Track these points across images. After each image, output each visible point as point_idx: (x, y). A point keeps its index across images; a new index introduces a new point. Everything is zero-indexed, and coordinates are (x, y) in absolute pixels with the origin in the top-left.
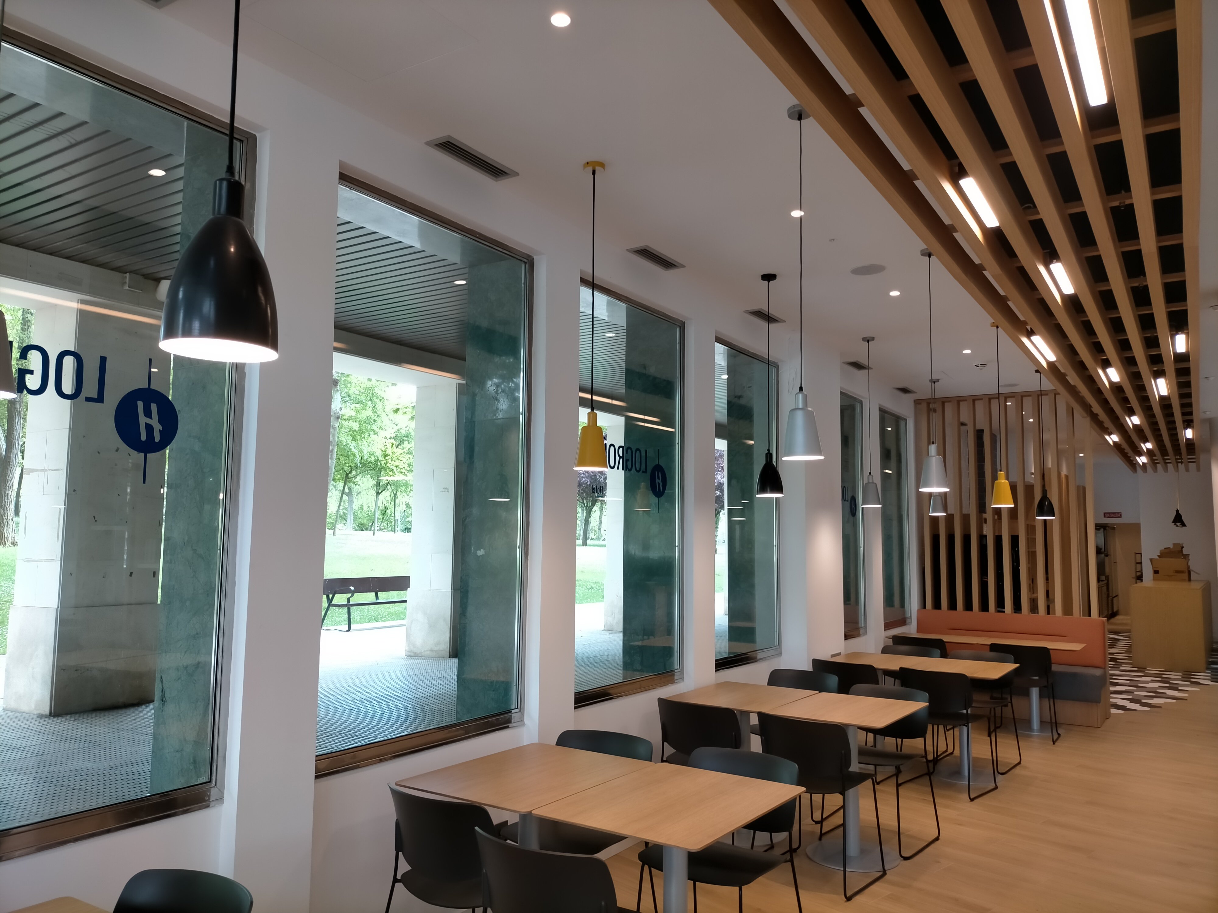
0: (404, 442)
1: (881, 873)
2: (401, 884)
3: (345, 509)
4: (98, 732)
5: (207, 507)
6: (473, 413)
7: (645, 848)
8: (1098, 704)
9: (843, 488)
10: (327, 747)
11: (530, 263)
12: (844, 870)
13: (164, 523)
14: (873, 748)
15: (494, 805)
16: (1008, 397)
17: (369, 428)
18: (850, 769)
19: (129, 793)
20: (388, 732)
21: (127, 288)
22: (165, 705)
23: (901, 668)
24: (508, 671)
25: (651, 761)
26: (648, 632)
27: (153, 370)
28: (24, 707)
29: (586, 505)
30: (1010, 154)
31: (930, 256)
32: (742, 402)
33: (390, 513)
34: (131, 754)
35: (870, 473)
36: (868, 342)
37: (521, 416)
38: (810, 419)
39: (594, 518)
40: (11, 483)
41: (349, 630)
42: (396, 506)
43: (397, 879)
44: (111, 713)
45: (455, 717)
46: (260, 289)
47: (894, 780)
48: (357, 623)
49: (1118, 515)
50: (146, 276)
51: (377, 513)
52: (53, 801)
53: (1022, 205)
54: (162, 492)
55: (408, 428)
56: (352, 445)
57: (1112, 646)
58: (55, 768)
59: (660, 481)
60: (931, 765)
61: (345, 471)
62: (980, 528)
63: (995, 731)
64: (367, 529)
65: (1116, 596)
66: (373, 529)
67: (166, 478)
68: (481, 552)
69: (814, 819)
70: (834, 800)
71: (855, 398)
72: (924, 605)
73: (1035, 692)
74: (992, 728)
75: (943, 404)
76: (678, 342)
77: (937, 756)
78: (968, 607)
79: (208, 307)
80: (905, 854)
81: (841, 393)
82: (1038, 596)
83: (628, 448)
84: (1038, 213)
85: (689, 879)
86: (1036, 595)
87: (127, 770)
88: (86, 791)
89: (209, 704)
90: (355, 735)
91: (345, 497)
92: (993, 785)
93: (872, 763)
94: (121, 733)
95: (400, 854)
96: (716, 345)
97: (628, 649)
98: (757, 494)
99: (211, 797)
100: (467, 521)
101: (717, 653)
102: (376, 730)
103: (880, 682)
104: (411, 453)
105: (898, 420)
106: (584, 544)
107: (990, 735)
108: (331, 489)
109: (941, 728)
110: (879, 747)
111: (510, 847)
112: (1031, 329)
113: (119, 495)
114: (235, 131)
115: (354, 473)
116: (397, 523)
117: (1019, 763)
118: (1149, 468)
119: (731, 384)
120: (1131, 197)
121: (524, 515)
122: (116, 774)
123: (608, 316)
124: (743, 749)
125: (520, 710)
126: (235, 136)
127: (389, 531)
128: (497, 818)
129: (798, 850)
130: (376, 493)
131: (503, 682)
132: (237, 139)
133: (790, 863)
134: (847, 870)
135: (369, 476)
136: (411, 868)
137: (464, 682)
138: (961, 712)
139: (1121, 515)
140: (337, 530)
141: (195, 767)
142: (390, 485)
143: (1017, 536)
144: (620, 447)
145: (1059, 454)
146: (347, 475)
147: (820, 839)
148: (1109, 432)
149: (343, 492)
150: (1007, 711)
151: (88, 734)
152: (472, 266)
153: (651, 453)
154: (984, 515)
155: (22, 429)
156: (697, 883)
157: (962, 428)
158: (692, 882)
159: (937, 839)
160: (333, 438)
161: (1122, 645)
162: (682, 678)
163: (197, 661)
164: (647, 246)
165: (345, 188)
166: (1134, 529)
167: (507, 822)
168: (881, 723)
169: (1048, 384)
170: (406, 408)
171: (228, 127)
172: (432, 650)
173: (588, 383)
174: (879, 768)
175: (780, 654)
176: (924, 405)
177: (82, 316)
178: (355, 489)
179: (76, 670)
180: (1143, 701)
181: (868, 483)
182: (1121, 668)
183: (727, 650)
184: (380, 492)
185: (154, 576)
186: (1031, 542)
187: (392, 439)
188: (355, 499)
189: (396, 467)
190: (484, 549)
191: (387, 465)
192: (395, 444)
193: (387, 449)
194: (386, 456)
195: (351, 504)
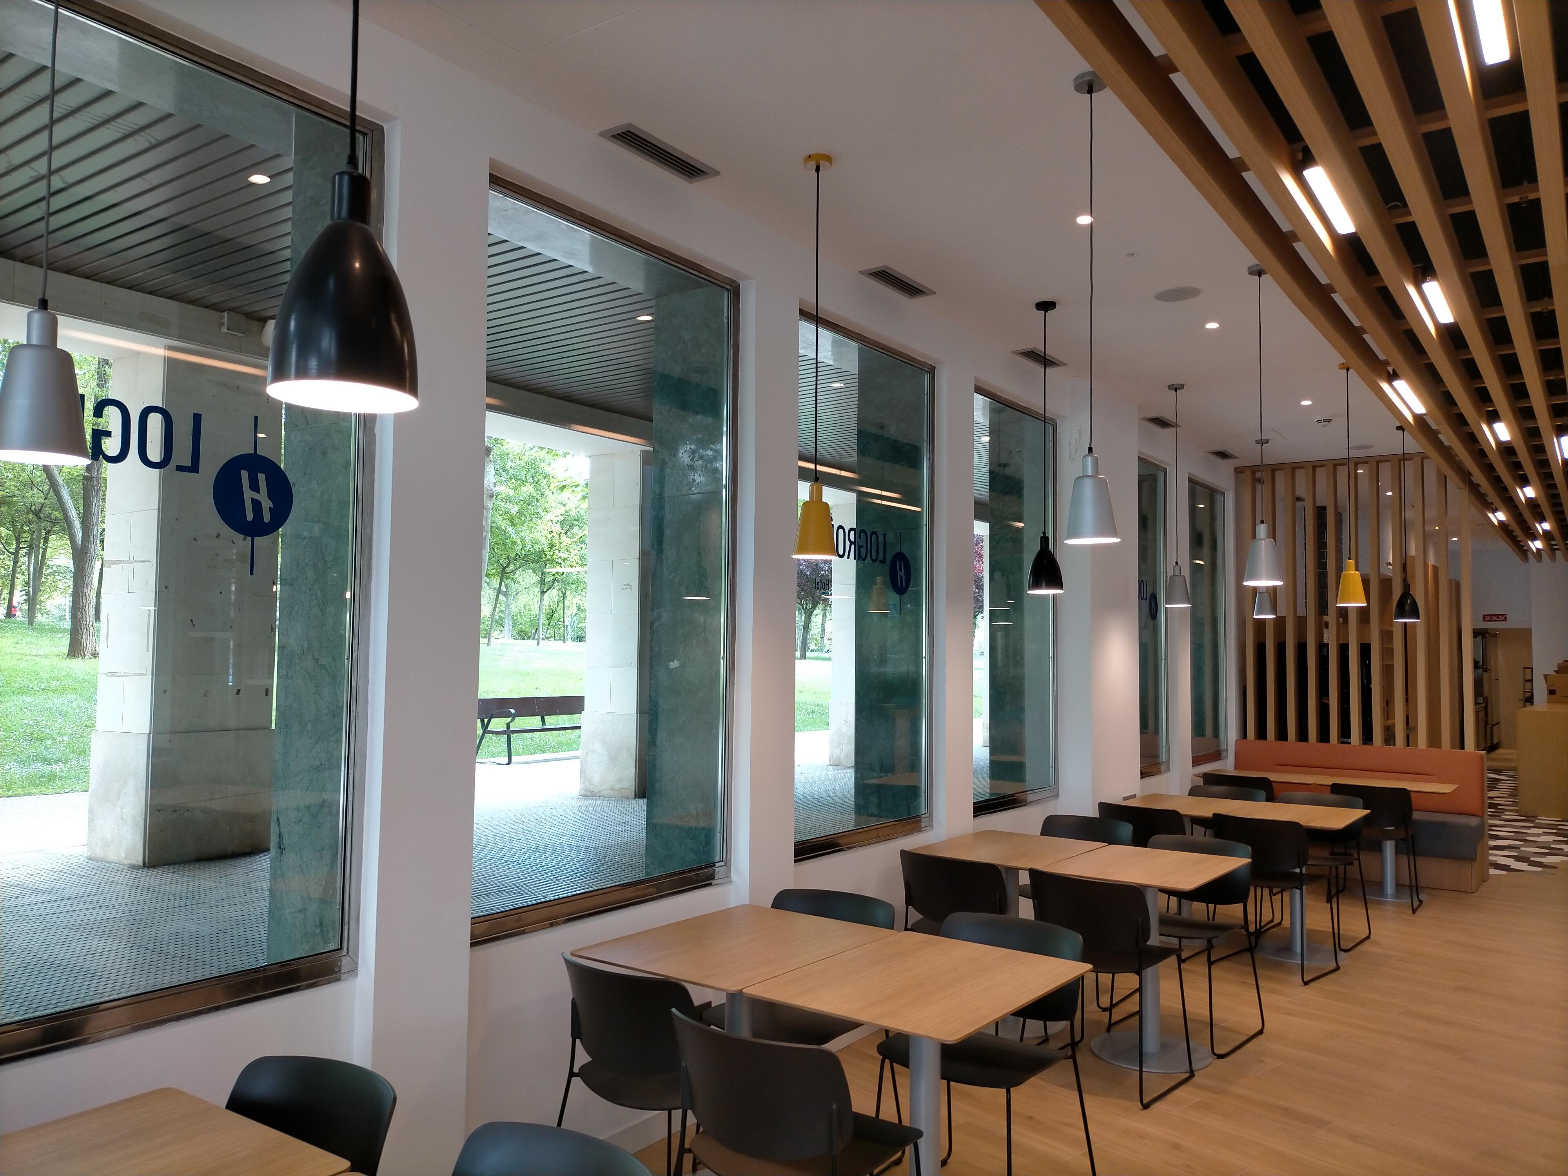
0: (574, 527)
1: (1188, 1075)
2: (579, 1078)
3: (502, 612)
4: (202, 887)
5: (331, 610)
6: (662, 487)
7: (885, 1038)
8: (1473, 863)
9: (1141, 582)
10: (484, 908)
11: (735, 291)
12: (1140, 1070)
13: (277, 630)
14: (1177, 916)
15: (695, 981)
16: (1358, 462)
17: (531, 510)
18: (1148, 943)
19: (242, 962)
20: (560, 889)
21: (226, 330)
22: (284, 854)
23: (1214, 815)
24: (710, 814)
25: (893, 929)
26: (886, 768)
27: (260, 435)
28: (112, 856)
29: (804, 606)
30: (1375, 133)
31: (1260, 276)
32: (1008, 471)
33: (558, 618)
34: (242, 914)
35: (1177, 563)
36: (1176, 391)
37: (724, 490)
38: (1102, 488)
39: (815, 624)
40: (90, 580)
41: (509, 763)
42: (565, 609)
43: (574, 1073)
44: (218, 864)
45: (644, 872)
46: (393, 317)
47: (1204, 958)
48: (519, 755)
49: (1502, 618)
50: (250, 316)
51: (542, 617)
52: (150, 971)
53: (1386, 203)
54: (274, 590)
55: (578, 509)
56: (510, 530)
57: (1491, 788)
58: (151, 930)
59: (902, 574)
60: (1253, 939)
61: (501, 564)
62: (1320, 635)
63: (1337, 895)
64: (529, 638)
65: (1498, 723)
66: (536, 637)
67: (279, 573)
68: (674, 665)
69: (1101, 1005)
70: (1127, 981)
71: (1157, 465)
72: (1244, 734)
73: (1389, 847)
74: (1333, 892)
75: (1273, 471)
76: (926, 393)
77: (1261, 927)
78: (1303, 736)
79: (328, 342)
80: (1219, 1051)
81: (1140, 459)
82: (1394, 723)
83: (862, 531)
84: (1409, 214)
85: (943, 1078)
86: (1392, 722)
87: (239, 934)
88: (189, 960)
89: (337, 852)
90: (519, 893)
91: (502, 598)
92: (1333, 965)
93: (1175, 935)
94: (230, 889)
95: (578, 1041)
96: (975, 397)
97: (861, 788)
98: (1029, 590)
99: (342, 968)
100: (655, 625)
101: (975, 795)
102: (546, 887)
103: (1187, 832)
104: (584, 542)
105: (1213, 494)
106: (803, 656)
107: (1329, 901)
108: (483, 587)
109: (1266, 891)
110: (1185, 915)
111: (713, 1033)
112: (1394, 370)
113: (221, 593)
114: (357, 121)
115: (512, 567)
116: (567, 630)
117: (1368, 937)
118: (1545, 556)
119: (994, 448)
120: (1537, 190)
121: (729, 616)
122: (225, 939)
123: (834, 360)
124: (1010, 915)
125: (726, 863)
126: (358, 128)
127: (556, 640)
128: (698, 997)
129: (1079, 1044)
130: (540, 593)
131: (704, 828)
132: (360, 132)
133: (1071, 1060)
134: (1143, 1070)
135: (530, 571)
136: (591, 1059)
137: (655, 828)
138: (1293, 871)
139: (1506, 618)
140: (492, 639)
141: (322, 931)
142: (558, 581)
143: (1369, 645)
144: (851, 530)
145: (1426, 537)
146: (504, 568)
147: (1108, 1030)
148: (1493, 508)
149: (499, 591)
150: (1353, 870)
151: (191, 889)
152: (659, 295)
153: (891, 538)
154: (1325, 618)
155: (101, 513)
156: (952, 1083)
157: (1298, 504)
158: (946, 1081)
159: (1261, 1032)
160: (487, 522)
161: (1505, 787)
162: (932, 826)
163: (322, 799)
164: (887, 267)
165: (497, 194)
166: (1524, 636)
167: (710, 1002)
168: (1190, 884)
169: (1413, 444)
170: (576, 485)
171: (349, 117)
172: (612, 789)
173: (810, 450)
174: (1185, 942)
175: (1057, 796)
176: (1248, 474)
177: (171, 365)
178: (514, 587)
179: (174, 811)
180: (1532, 859)
181: (1175, 575)
182: (1503, 817)
183: (988, 791)
184: (545, 590)
185: (267, 694)
186: (1387, 652)
187: (559, 524)
188: (513, 600)
189: (564, 560)
190: (678, 661)
191: (554, 557)
192: (562, 531)
193: (553, 537)
194: (552, 546)
195: (508, 606)
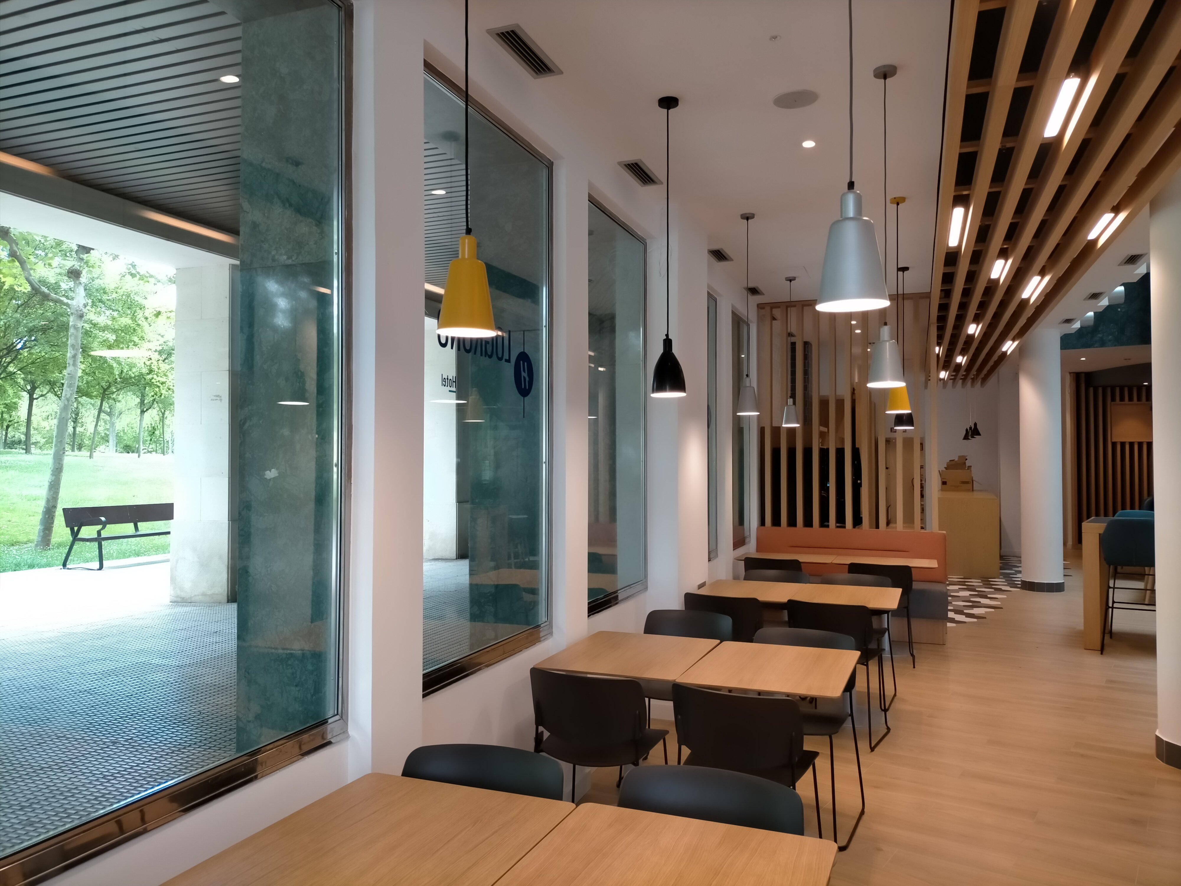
0: (172, 357)
3: (105, 428)
8: (944, 620)
11: (349, 10)
17: (128, 338)
23: (789, 601)
33: (159, 434)
36: (747, 220)
41: (101, 567)
42: (165, 427)
48: (113, 559)
51: (144, 434)
55: (176, 341)
59: (526, 375)
61: (102, 386)
64: (133, 452)
66: (138, 451)
68: (271, 474)
71: (711, 295)
72: (762, 522)
75: (787, 309)
76: (544, 189)
78: (808, 523)
91: (104, 416)
92: (885, 727)
98: (652, 393)
100: (247, 425)
115: (112, 389)
116: (168, 445)
117: (896, 694)
125: (342, 717)
127: (157, 453)
130: (140, 412)
135: (131, 393)
142: (157, 402)
146: (105, 390)
149: (100, 410)
153: (515, 336)
160: (76, 341)
162: (551, 634)
170: (170, 312)
172: (204, 594)
175: (646, 588)
176: (767, 310)
178: (117, 407)
180: (966, 612)
184: (145, 410)
187: (157, 353)
188: (117, 419)
189: (162, 383)
190: (277, 469)
191: (153, 381)
192: (161, 358)
193: (152, 363)
194: (151, 371)
195: (113, 424)
